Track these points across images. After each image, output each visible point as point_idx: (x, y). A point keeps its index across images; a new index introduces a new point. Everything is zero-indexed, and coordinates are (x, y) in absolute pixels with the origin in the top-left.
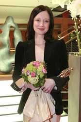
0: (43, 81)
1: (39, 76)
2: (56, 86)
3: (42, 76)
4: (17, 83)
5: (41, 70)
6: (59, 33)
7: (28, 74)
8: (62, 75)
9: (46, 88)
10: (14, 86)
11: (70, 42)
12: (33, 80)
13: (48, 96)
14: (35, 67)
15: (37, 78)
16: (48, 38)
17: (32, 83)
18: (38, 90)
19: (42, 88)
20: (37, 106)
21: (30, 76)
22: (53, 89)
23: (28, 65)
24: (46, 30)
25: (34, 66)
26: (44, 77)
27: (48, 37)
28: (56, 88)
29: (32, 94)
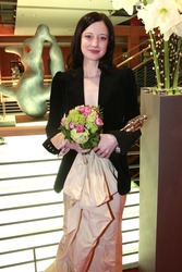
0: (96, 139)
1: (90, 131)
2: (119, 146)
3: (94, 130)
4: (53, 140)
5: (93, 119)
6: (125, 50)
7: (72, 127)
8: (129, 127)
9: (102, 150)
10: (48, 146)
11: (143, 66)
12: (79, 137)
13: (105, 163)
14: (82, 116)
15: (86, 134)
16: (105, 66)
17: (78, 142)
18: (89, 153)
19: (95, 149)
20: (87, 180)
21: (74, 131)
22: (114, 152)
23: (71, 112)
24: (102, 53)
25: (81, 113)
26: (98, 132)
27: (105, 63)
28: (118, 149)
29: (79, 160)
